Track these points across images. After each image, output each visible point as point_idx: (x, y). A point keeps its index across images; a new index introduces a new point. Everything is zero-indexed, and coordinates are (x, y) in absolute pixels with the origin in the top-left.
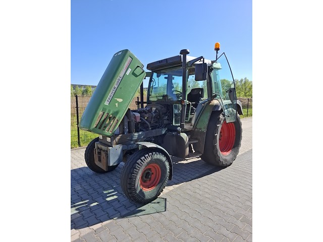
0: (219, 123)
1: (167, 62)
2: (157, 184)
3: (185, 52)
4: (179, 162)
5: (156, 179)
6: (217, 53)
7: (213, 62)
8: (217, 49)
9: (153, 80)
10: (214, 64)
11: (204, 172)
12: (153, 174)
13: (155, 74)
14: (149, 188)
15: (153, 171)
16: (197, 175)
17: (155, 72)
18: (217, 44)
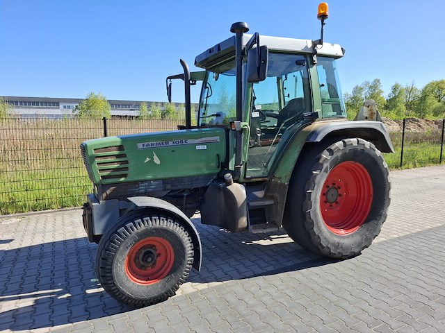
0: (320, 167)
1: (219, 49)
2: (166, 274)
3: (239, 29)
4: (254, 242)
5: (166, 265)
6: (323, 24)
7: (315, 44)
8: (323, 17)
9: (208, 85)
10: (319, 46)
11: (289, 264)
12: (159, 254)
13: (211, 75)
14: (148, 280)
15: (160, 249)
16: (271, 268)
17: (212, 70)
18: (322, 6)
